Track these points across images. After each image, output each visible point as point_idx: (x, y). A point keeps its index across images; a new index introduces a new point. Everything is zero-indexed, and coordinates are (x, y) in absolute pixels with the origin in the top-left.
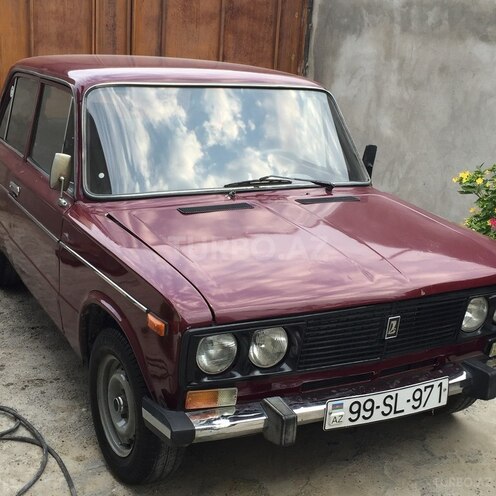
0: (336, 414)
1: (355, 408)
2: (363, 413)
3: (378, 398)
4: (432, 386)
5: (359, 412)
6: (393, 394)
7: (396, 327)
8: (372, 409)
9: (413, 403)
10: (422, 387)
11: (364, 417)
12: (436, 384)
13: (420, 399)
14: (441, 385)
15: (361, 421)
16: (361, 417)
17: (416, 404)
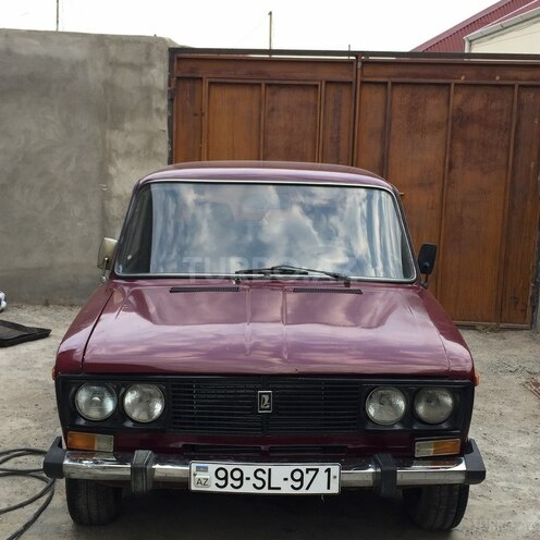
0: (201, 475)
1: (222, 474)
2: (230, 481)
3: (248, 469)
4: (317, 470)
5: (226, 478)
6: (266, 468)
7: (269, 401)
8: (241, 479)
9: (291, 482)
10: (303, 468)
11: (232, 485)
12: (322, 468)
13: (301, 480)
14: (328, 471)
15: (229, 489)
16: (229, 485)
17: (297, 485)
